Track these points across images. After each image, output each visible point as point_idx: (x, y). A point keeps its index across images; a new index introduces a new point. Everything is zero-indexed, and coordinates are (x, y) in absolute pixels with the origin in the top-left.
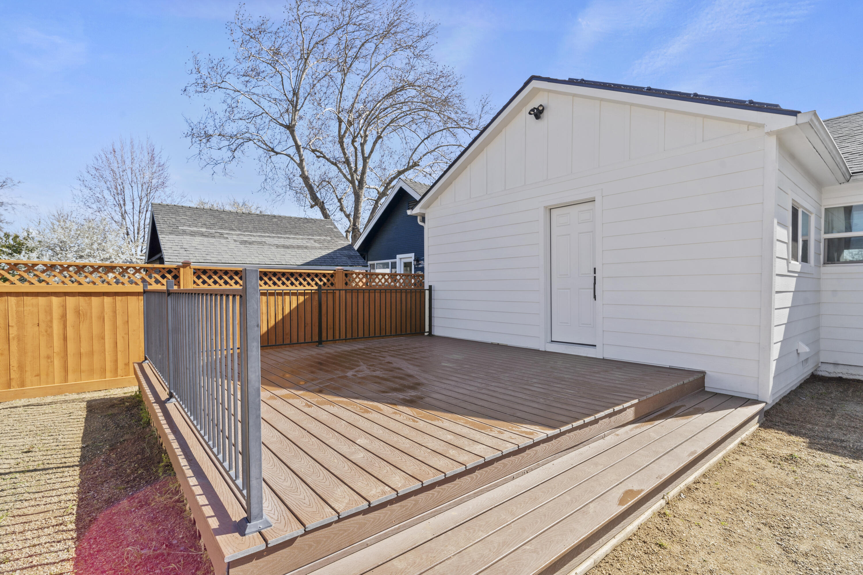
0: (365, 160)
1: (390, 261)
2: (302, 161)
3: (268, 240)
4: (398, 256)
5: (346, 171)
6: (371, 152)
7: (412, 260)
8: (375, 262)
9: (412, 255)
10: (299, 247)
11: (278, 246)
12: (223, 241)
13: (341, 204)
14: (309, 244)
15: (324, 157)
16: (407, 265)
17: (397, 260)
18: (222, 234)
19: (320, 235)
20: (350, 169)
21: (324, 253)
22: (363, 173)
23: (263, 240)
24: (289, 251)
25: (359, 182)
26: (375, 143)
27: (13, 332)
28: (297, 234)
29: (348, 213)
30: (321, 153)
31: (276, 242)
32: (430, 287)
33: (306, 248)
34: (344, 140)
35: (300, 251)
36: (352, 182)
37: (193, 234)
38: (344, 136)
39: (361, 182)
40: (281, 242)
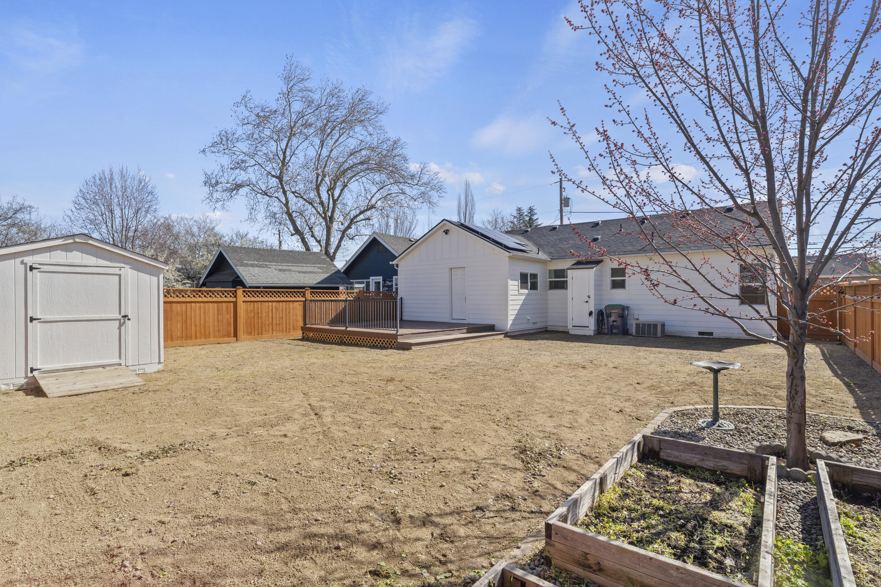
0: (335, 202)
1: (365, 281)
2: (287, 202)
3: (293, 268)
4: (371, 278)
5: (321, 209)
6: (339, 196)
7: (381, 281)
8: (354, 281)
9: (381, 277)
10: (311, 272)
11: (299, 272)
12: (269, 270)
13: (312, 232)
14: (316, 270)
15: (302, 197)
16: (378, 284)
17: (370, 280)
18: (266, 265)
19: (320, 264)
20: (324, 209)
21: (326, 276)
22: (333, 211)
23: (290, 268)
24: (306, 275)
25: (330, 218)
26: (342, 190)
27: (260, 315)
28: (306, 263)
29: (318, 239)
30: (300, 194)
31: (297, 270)
32: (401, 299)
33: (315, 273)
34: (321, 188)
35: (312, 275)
36: (325, 218)
37: (253, 266)
38: (320, 185)
39: (332, 218)
40: (300, 269)
